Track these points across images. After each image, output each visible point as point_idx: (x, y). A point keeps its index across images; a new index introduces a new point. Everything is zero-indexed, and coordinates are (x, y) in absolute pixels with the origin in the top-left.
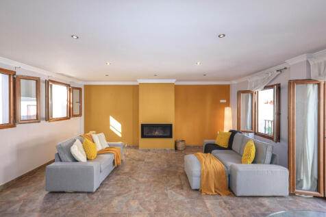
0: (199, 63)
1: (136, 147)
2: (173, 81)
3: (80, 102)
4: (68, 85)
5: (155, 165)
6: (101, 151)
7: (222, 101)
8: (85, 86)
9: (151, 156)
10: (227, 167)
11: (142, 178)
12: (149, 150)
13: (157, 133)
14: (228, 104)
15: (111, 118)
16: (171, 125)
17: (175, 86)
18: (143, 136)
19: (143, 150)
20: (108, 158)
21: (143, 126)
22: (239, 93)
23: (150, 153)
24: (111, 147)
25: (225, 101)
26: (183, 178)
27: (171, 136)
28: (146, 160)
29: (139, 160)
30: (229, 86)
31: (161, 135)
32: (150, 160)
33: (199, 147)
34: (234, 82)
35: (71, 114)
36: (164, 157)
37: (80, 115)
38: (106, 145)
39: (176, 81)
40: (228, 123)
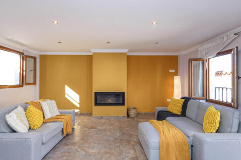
0: (154, 23)
1: (90, 114)
2: (125, 51)
3: (35, 71)
4: (21, 54)
5: (108, 133)
6: (51, 119)
7: (170, 71)
8: (41, 56)
9: (104, 123)
10: (188, 137)
11: (93, 149)
12: (102, 117)
13: (110, 101)
14: (176, 74)
16: (123, 93)
17: (127, 56)
18: (96, 104)
19: (96, 118)
20: (55, 127)
21: (96, 94)
22: (191, 61)
23: (103, 121)
24: (62, 114)
25: (173, 71)
26: (138, 148)
27: (123, 104)
28: (99, 127)
29: (92, 128)
30: (177, 57)
31: (114, 102)
32: (103, 128)
33: (150, 114)
34: (183, 53)
35: (23, 82)
36: (116, 124)
37: (34, 83)
38: (56, 112)
39: (128, 51)
40: (177, 91)
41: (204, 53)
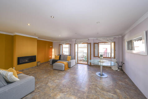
17: (37, 40)
18: (19, 64)
21: (19, 58)
40: (53, 53)
41: (62, 43)
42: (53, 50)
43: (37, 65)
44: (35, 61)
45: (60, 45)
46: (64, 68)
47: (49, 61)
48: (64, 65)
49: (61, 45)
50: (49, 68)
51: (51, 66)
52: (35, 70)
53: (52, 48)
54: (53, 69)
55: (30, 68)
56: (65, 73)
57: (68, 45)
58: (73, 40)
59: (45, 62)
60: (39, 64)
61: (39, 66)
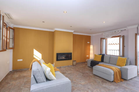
2: (72, 31)
3: (14, 39)
15: (34, 50)
16: (71, 53)
17: (73, 34)
18: (57, 60)
30: (90, 36)
39: (74, 32)
40: (91, 52)
41: (106, 36)
42: (91, 47)
43: (73, 64)
44: (71, 59)
45: (102, 39)
46: (112, 77)
47: (87, 62)
48: (112, 72)
49: (104, 39)
50: (87, 72)
51: (90, 69)
52: (71, 70)
53: (90, 44)
54: (92, 74)
55: (67, 66)
56: (117, 87)
57: (118, 38)
58: (129, 28)
59: (82, 63)
60: (74, 63)
61: (75, 66)
